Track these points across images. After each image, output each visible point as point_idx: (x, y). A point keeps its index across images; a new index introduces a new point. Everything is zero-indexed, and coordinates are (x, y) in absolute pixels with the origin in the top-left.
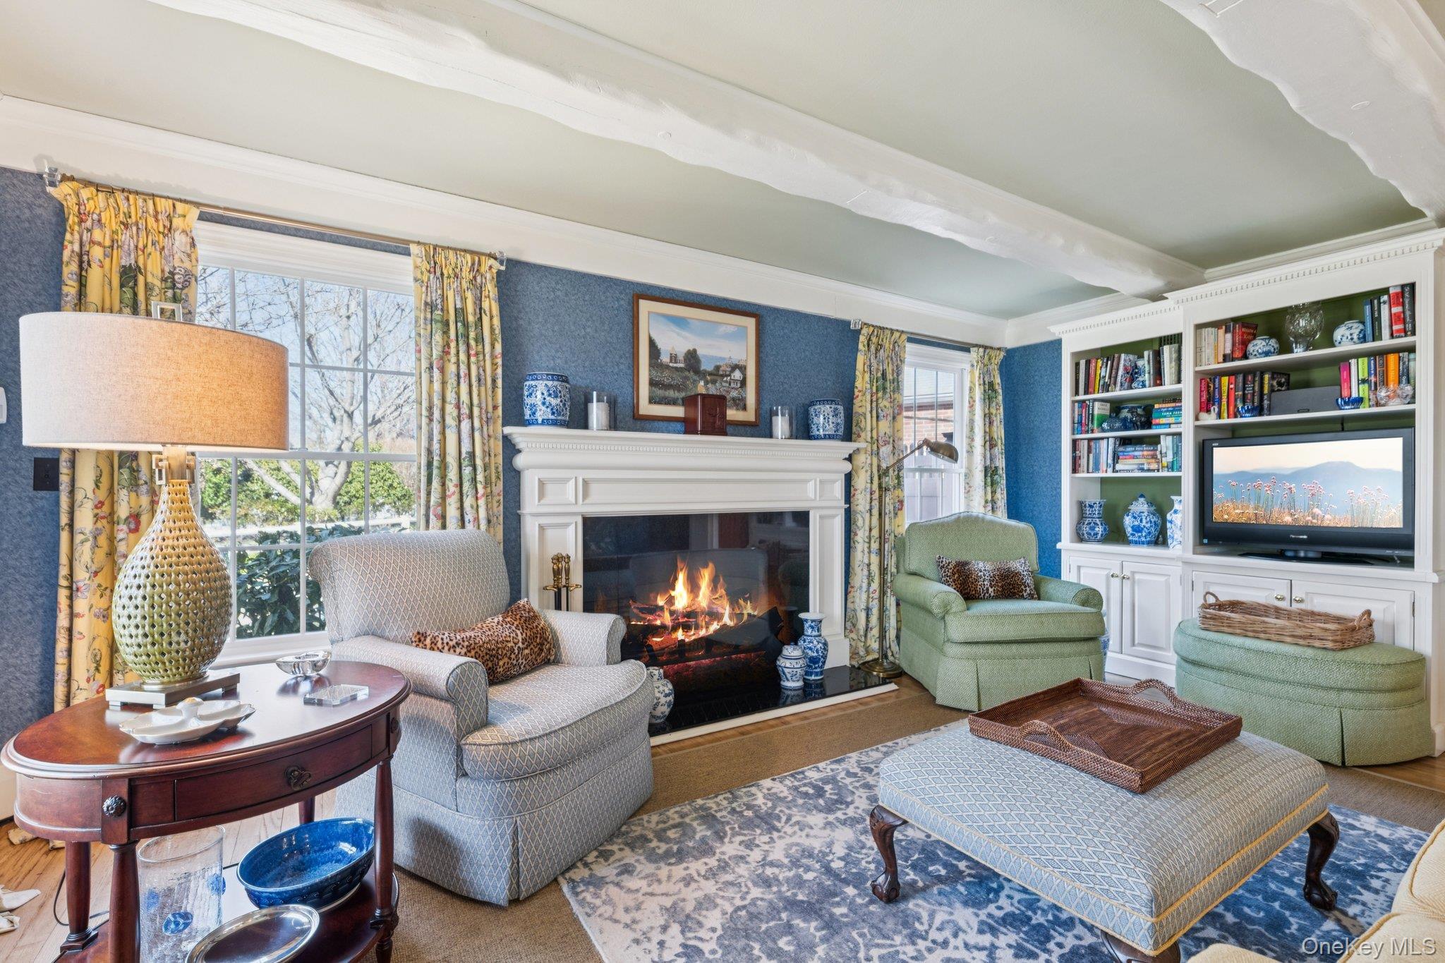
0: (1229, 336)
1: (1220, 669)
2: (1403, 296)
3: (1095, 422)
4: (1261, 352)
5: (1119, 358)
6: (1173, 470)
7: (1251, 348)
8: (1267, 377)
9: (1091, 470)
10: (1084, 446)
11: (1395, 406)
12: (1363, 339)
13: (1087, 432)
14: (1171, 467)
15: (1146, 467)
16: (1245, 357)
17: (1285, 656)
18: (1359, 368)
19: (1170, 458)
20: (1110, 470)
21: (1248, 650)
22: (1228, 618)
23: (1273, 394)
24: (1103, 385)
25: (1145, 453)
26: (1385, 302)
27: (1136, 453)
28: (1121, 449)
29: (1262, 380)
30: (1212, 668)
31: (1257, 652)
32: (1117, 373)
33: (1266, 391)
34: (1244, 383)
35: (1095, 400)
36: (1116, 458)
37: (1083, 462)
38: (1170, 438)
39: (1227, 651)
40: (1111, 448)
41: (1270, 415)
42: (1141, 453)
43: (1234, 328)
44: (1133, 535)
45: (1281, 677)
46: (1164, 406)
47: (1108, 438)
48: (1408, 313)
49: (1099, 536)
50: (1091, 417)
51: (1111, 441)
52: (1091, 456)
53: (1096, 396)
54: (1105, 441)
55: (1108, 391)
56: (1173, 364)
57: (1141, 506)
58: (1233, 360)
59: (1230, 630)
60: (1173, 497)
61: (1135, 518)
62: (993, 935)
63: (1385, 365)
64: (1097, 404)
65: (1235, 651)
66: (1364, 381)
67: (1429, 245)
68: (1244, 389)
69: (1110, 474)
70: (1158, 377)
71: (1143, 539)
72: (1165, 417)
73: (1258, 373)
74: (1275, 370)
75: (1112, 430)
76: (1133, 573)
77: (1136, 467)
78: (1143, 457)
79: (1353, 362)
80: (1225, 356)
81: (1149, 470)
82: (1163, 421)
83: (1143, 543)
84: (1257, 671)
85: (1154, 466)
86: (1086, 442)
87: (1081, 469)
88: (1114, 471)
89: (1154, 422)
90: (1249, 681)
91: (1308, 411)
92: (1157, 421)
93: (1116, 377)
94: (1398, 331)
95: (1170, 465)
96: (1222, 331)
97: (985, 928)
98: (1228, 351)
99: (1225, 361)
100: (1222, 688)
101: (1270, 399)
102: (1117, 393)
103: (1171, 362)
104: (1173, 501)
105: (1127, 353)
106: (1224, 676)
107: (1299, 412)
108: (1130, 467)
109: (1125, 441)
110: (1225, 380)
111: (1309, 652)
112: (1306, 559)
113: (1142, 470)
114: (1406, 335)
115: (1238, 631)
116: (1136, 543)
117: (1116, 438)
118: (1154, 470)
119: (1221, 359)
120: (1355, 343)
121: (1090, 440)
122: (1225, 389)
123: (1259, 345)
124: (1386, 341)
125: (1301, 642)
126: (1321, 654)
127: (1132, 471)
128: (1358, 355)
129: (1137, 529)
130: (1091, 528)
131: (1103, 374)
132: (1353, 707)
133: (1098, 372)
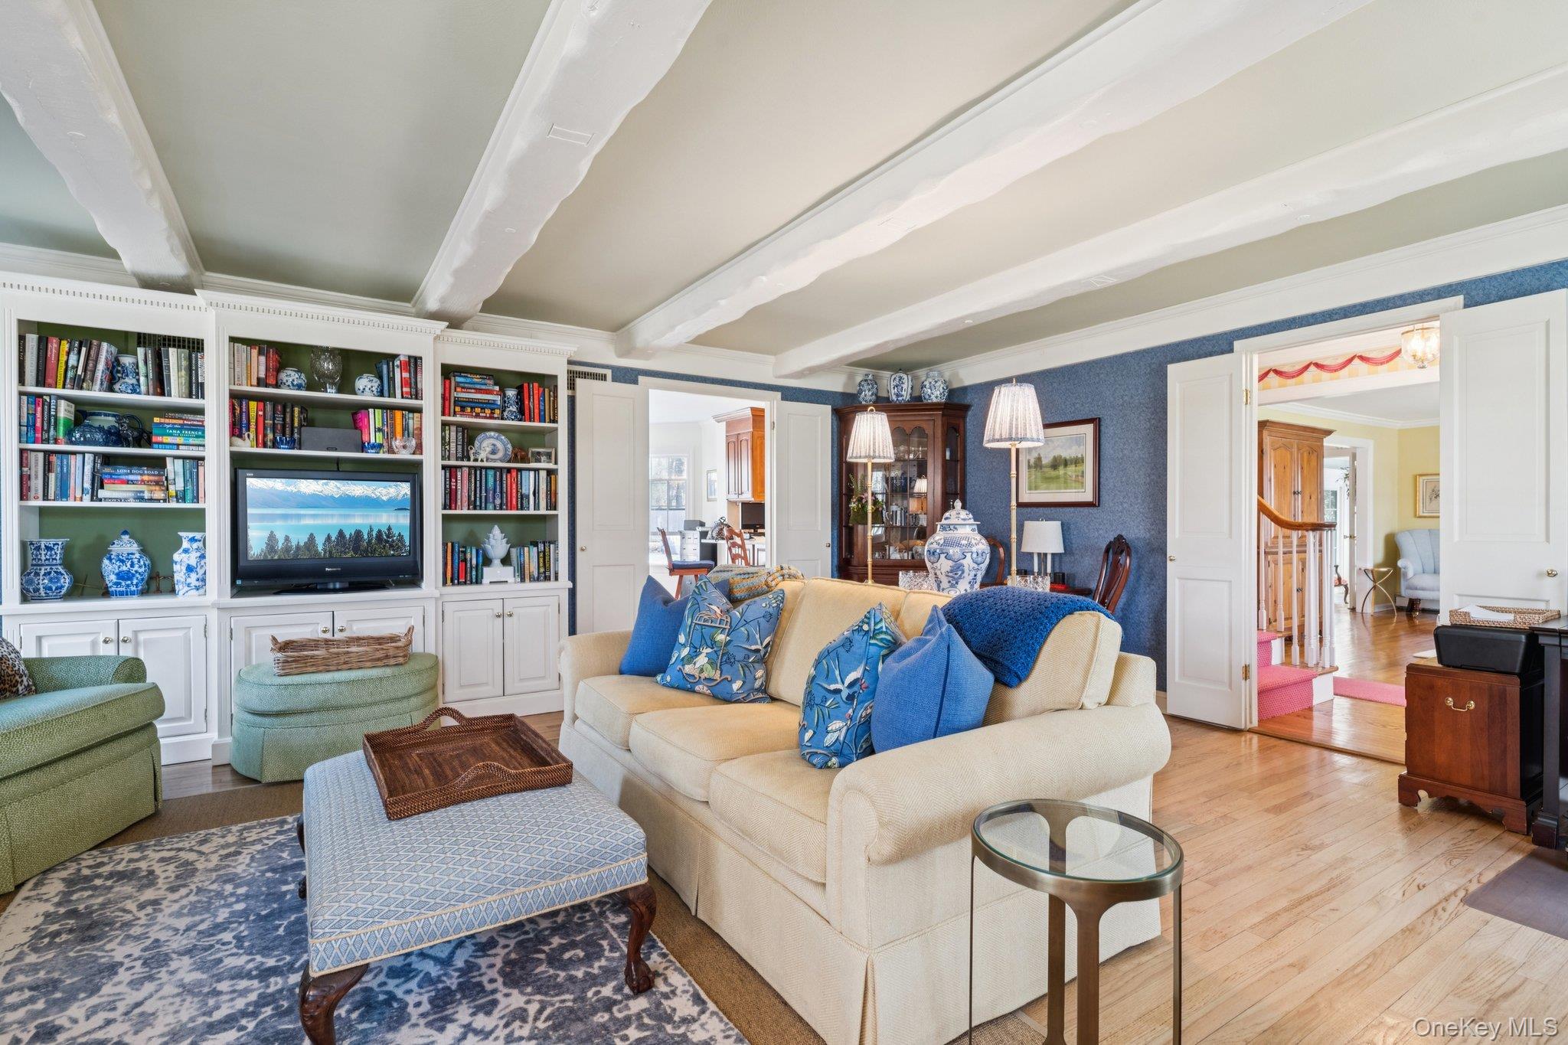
0: (263, 359)
1: (310, 712)
2: (410, 366)
3: (61, 429)
4: (291, 385)
5: (99, 347)
6: (184, 501)
7: (283, 376)
8: (296, 410)
9: (51, 495)
10: (37, 462)
11: (404, 455)
12: (381, 394)
13: (47, 441)
14: (181, 497)
15: (147, 495)
16: (277, 386)
17: (371, 680)
18: (375, 418)
19: (180, 485)
20: (87, 497)
21: (339, 683)
22: (312, 657)
23: (303, 429)
24: (73, 379)
25: (146, 478)
26: (398, 366)
27: (131, 477)
28: (107, 470)
29: (292, 412)
30: (301, 712)
31: (348, 683)
32: (95, 366)
33: (296, 424)
34: (274, 411)
35: (60, 397)
36: (98, 482)
37: (37, 484)
38: (180, 462)
39: (319, 690)
40: (88, 468)
41: (300, 449)
42: (139, 478)
43: (268, 352)
44: (117, 584)
45: (369, 700)
46: (167, 421)
47: (83, 453)
48: (413, 380)
49: (64, 591)
50: (52, 420)
51: (89, 458)
52: (52, 476)
53: (59, 391)
54: (79, 457)
55: (81, 388)
56: (183, 373)
57: (126, 546)
58: (267, 386)
59: (313, 669)
60: (180, 534)
61: (122, 561)
62: (453, 1021)
63: (393, 418)
64: (63, 404)
65: (327, 687)
66: (380, 430)
67: (433, 332)
68: (274, 419)
69: (87, 502)
70: (161, 385)
71: (133, 588)
72: (171, 435)
73: (289, 405)
74: (305, 405)
75: (86, 442)
76: (136, 633)
77: (131, 495)
78: (143, 482)
79: (371, 411)
80: (259, 379)
81: (151, 500)
82: (167, 439)
83: (133, 593)
84: (349, 701)
85: (160, 495)
86: (41, 455)
87: (32, 494)
88: (94, 497)
89: (154, 439)
90: (342, 714)
91: (336, 450)
92: (160, 439)
93: (94, 372)
94: (407, 393)
95: (180, 495)
96: (255, 352)
97: (439, 1024)
98: (262, 375)
99: (259, 385)
100: (314, 730)
101: (300, 433)
102: (95, 393)
103: (179, 370)
104: (180, 538)
105: (110, 342)
106: (315, 717)
107: (328, 449)
108: (119, 494)
109: (108, 460)
110: (253, 405)
111: (388, 671)
112: (335, 591)
113: (142, 499)
114: (411, 398)
115: (321, 668)
116: (121, 594)
117: (95, 454)
118: (158, 500)
119: (254, 382)
120: (374, 395)
121: (48, 454)
122: (253, 414)
123: (290, 376)
124: (398, 400)
125: (380, 663)
126: (396, 670)
127: (126, 500)
128: (375, 406)
129: (122, 576)
130: (51, 580)
131: (72, 361)
132: (417, 709)
133: (63, 358)
